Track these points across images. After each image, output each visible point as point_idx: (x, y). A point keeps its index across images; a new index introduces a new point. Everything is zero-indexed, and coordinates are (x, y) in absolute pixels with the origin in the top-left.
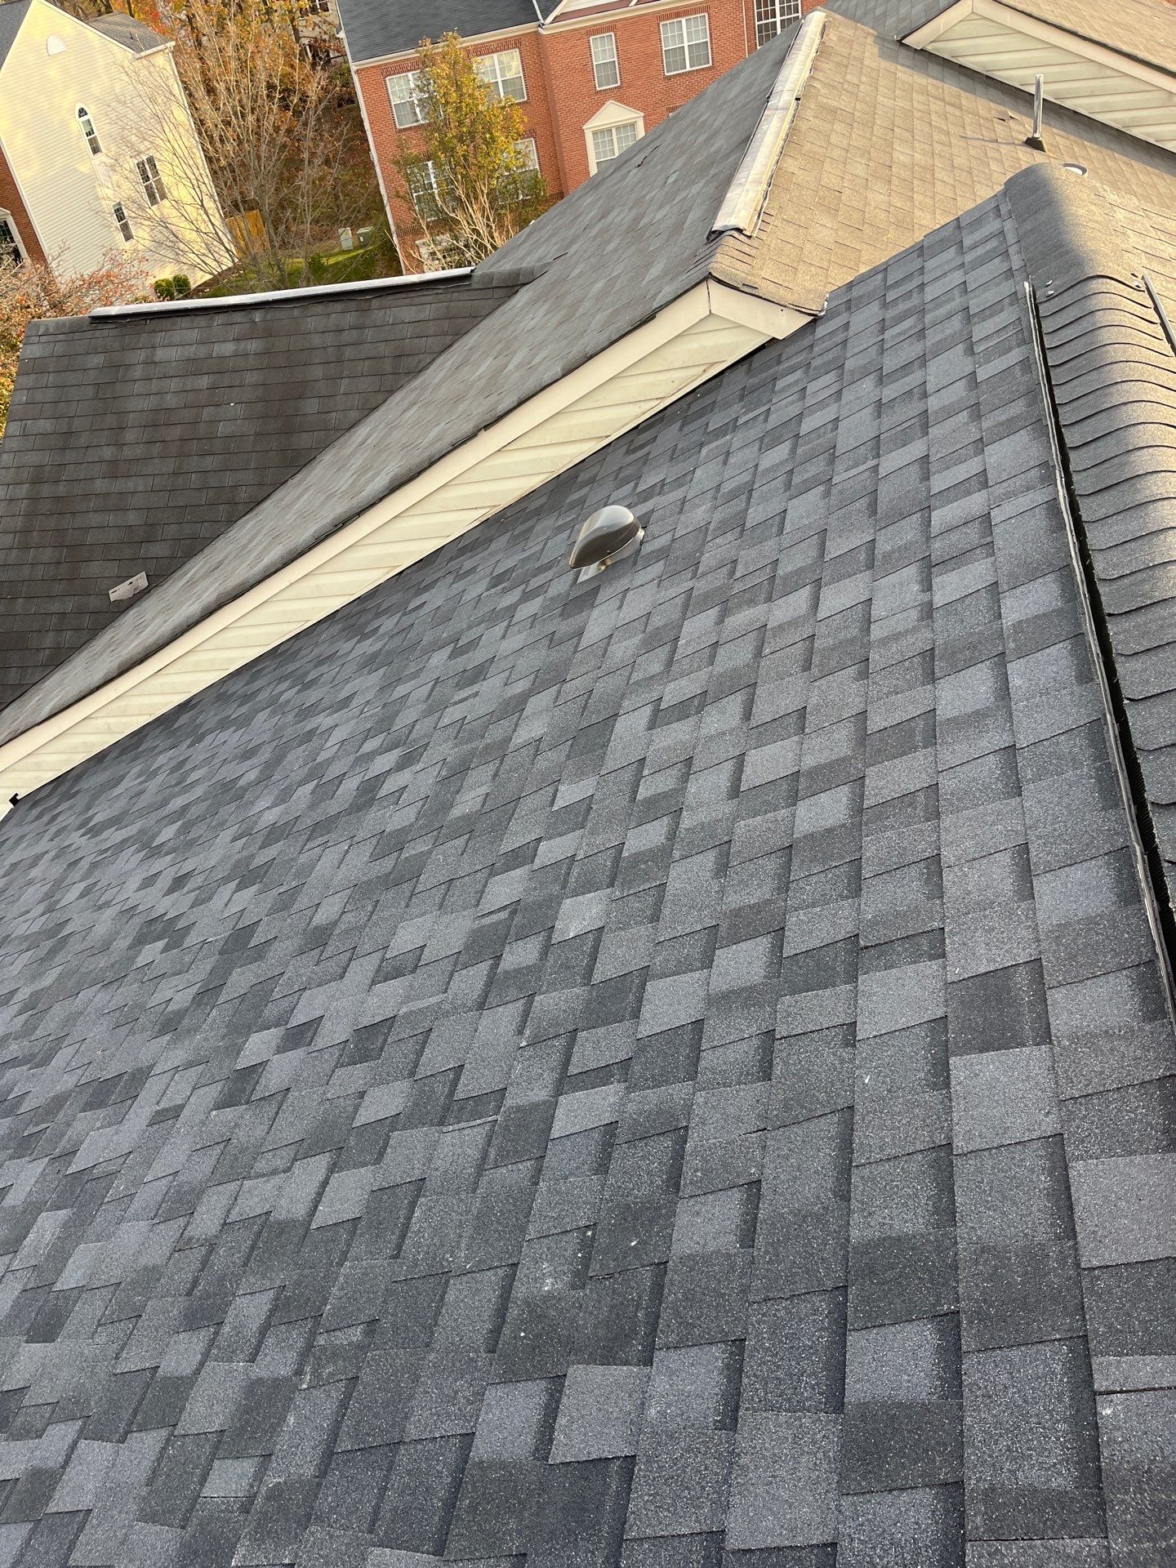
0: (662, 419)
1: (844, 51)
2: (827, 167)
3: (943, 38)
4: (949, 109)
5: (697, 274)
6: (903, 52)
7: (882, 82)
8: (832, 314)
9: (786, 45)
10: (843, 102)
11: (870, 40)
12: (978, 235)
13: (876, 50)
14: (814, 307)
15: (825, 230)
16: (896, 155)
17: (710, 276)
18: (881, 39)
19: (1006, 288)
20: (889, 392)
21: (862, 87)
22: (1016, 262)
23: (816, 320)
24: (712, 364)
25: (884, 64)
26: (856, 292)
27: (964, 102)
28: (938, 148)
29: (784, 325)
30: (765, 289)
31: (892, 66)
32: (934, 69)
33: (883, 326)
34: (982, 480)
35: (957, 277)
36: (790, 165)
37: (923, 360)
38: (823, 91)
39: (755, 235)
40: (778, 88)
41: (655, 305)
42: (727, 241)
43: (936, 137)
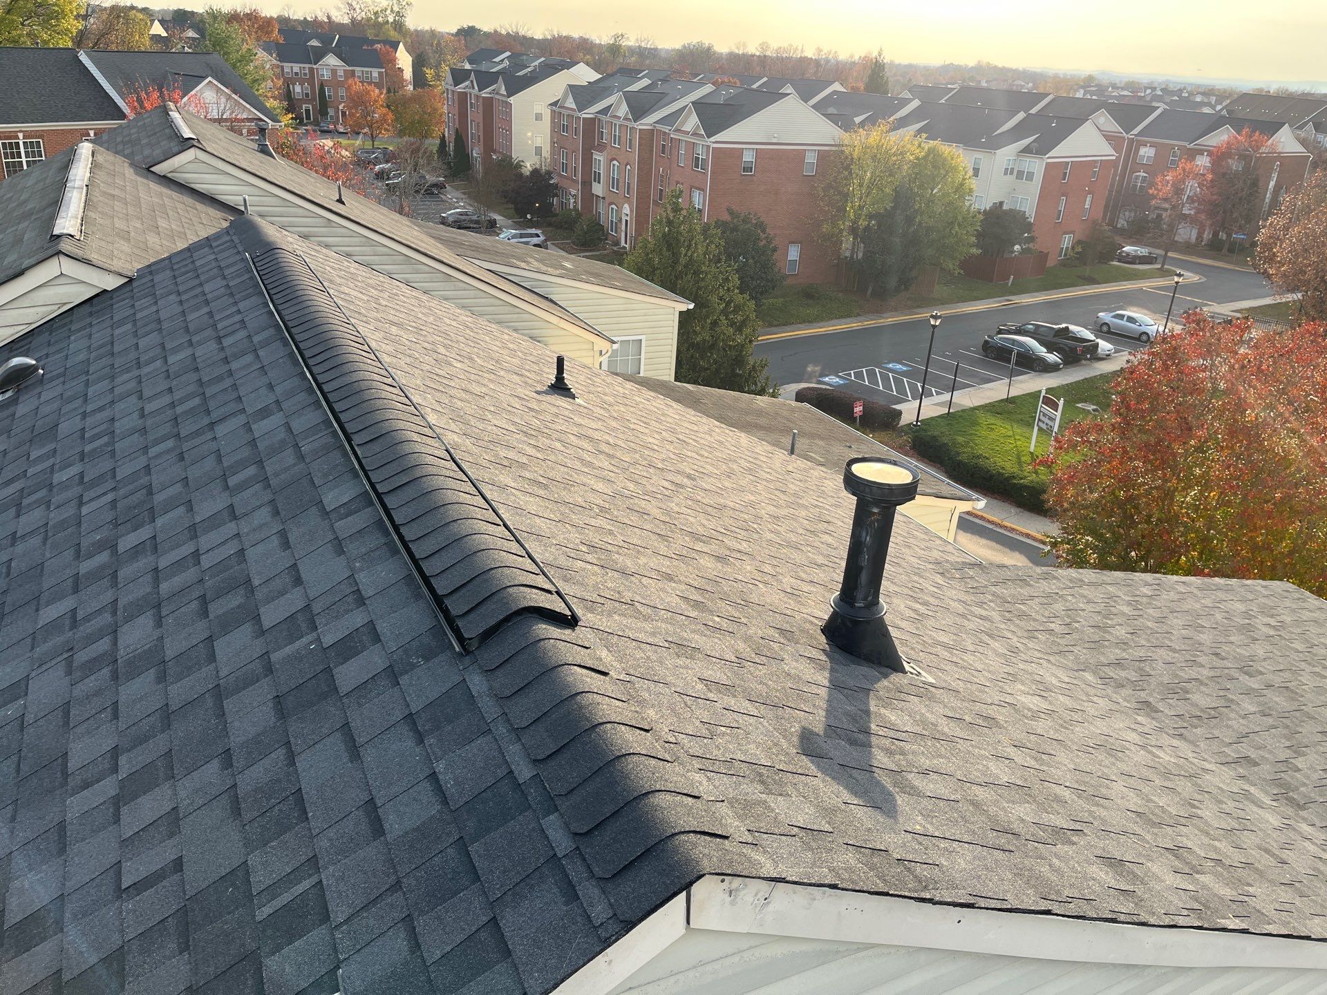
0: (33, 335)
1: (112, 168)
2: (116, 220)
3: (178, 170)
4: (188, 209)
5: (50, 252)
6: (150, 175)
7: (140, 188)
8: (140, 277)
9: (66, 159)
10: (116, 192)
11: (126, 165)
12: (219, 242)
13: (132, 171)
14: (130, 274)
15: (126, 247)
16: (159, 223)
17: (59, 253)
18: (132, 165)
19: (238, 257)
20: (184, 297)
21: (128, 188)
22: (241, 249)
23: (131, 280)
24: (65, 304)
25: (139, 179)
26: (153, 268)
27: (198, 207)
28: (186, 225)
29: (111, 283)
30: (95, 262)
31: (145, 181)
32: (172, 186)
33: (175, 277)
34: (239, 312)
35: (213, 257)
36: (90, 214)
37: (201, 285)
38: (102, 185)
39: (82, 239)
40: (71, 177)
41: (23, 267)
42: (64, 239)
43: (183, 220)
